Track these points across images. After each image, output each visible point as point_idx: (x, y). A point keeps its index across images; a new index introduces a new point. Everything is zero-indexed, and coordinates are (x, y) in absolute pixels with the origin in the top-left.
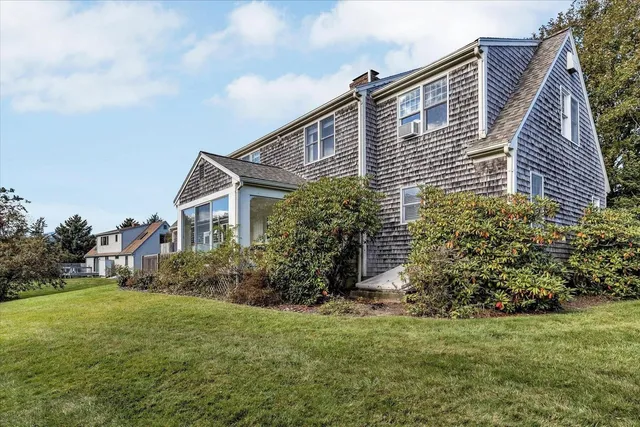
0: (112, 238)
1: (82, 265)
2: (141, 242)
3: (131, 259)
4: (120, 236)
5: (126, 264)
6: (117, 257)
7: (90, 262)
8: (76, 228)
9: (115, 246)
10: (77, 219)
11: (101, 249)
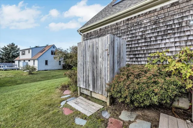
0: (27, 52)
1: (13, 64)
2: (42, 53)
3: (36, 62)
4: (31, 51)
5: (34, 64)
6: (29, 61)
7: (17, 63)
8: (12, 48)
9: (28, 56)
10: (13, 44)
11: (21, 57)
